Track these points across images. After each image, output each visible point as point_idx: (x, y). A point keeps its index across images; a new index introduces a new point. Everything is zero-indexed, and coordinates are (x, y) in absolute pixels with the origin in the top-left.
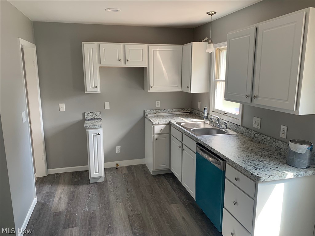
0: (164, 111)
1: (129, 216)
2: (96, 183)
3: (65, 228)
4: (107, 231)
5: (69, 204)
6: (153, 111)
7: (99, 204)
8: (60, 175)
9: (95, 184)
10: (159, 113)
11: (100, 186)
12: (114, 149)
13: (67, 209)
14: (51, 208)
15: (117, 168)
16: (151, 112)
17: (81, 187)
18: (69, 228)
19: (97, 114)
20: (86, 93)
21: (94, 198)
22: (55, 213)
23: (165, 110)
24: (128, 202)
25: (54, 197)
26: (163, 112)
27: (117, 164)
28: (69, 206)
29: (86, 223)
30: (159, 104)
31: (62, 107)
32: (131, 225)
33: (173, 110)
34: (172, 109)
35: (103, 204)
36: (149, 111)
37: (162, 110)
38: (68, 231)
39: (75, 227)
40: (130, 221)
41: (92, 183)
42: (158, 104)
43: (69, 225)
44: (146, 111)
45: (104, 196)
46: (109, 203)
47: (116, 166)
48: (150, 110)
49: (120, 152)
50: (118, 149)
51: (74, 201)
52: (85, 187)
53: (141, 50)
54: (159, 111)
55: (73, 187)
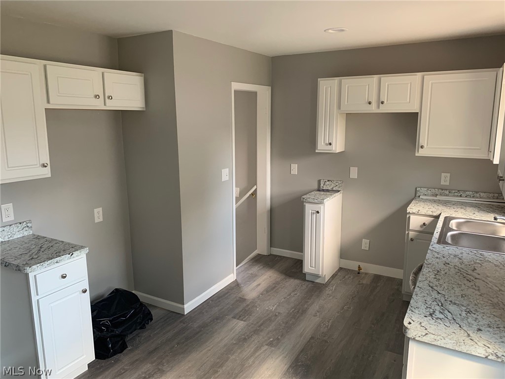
0: (456, 194)
1: (312, 338)
2: (314, 282)
3: (234, 317)
4: (272, 341)
5: (262, 294)
6: (433, 190)
7: (293, 308)
8: (281, 258)
9: (310, 283)
10: (447, 195)
11: (315, 287)
12: (359, 242)
13: (254, 299)
14: (241, 292)
15: (359, 273)
16: (429, 192)
17: (292, 280)
18: (238, 319)
19: (337, 184)
20: (317, 151)
21: (293, 299)
22: (240, 298)
23: (460, 192)
24: (329, 322)
25: (255, 281)
26: (454, 196)
27: (359, 266)
28: (259, 296)
29: (258, 323)
30: (448, 179)
31: (295, 168)
32: (303, 349)
33: (478, 195)
34: (477, 192)
35: (297, 311)
36: (426, 189)
37: (454, 191)
38: (235, 321)
39: (244, 321)
40: (308, 343)
41: (308, 281)
42: (445, 179)
43: (240, 317)
44: (419, 189)
45: (307, 302)
46: (304, 312)
47: (357, 269)
48: (428, 188)
49: (367, 249)
50: (365, 244)
51: (268, 294)
52: (297, 282)
53: (408, 84)
54: (447, 192)
55: (283, 277)
